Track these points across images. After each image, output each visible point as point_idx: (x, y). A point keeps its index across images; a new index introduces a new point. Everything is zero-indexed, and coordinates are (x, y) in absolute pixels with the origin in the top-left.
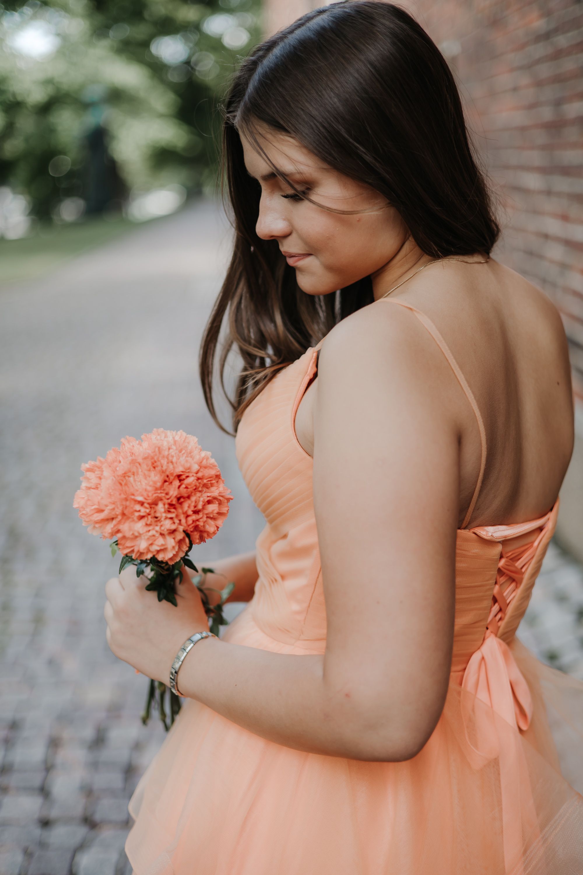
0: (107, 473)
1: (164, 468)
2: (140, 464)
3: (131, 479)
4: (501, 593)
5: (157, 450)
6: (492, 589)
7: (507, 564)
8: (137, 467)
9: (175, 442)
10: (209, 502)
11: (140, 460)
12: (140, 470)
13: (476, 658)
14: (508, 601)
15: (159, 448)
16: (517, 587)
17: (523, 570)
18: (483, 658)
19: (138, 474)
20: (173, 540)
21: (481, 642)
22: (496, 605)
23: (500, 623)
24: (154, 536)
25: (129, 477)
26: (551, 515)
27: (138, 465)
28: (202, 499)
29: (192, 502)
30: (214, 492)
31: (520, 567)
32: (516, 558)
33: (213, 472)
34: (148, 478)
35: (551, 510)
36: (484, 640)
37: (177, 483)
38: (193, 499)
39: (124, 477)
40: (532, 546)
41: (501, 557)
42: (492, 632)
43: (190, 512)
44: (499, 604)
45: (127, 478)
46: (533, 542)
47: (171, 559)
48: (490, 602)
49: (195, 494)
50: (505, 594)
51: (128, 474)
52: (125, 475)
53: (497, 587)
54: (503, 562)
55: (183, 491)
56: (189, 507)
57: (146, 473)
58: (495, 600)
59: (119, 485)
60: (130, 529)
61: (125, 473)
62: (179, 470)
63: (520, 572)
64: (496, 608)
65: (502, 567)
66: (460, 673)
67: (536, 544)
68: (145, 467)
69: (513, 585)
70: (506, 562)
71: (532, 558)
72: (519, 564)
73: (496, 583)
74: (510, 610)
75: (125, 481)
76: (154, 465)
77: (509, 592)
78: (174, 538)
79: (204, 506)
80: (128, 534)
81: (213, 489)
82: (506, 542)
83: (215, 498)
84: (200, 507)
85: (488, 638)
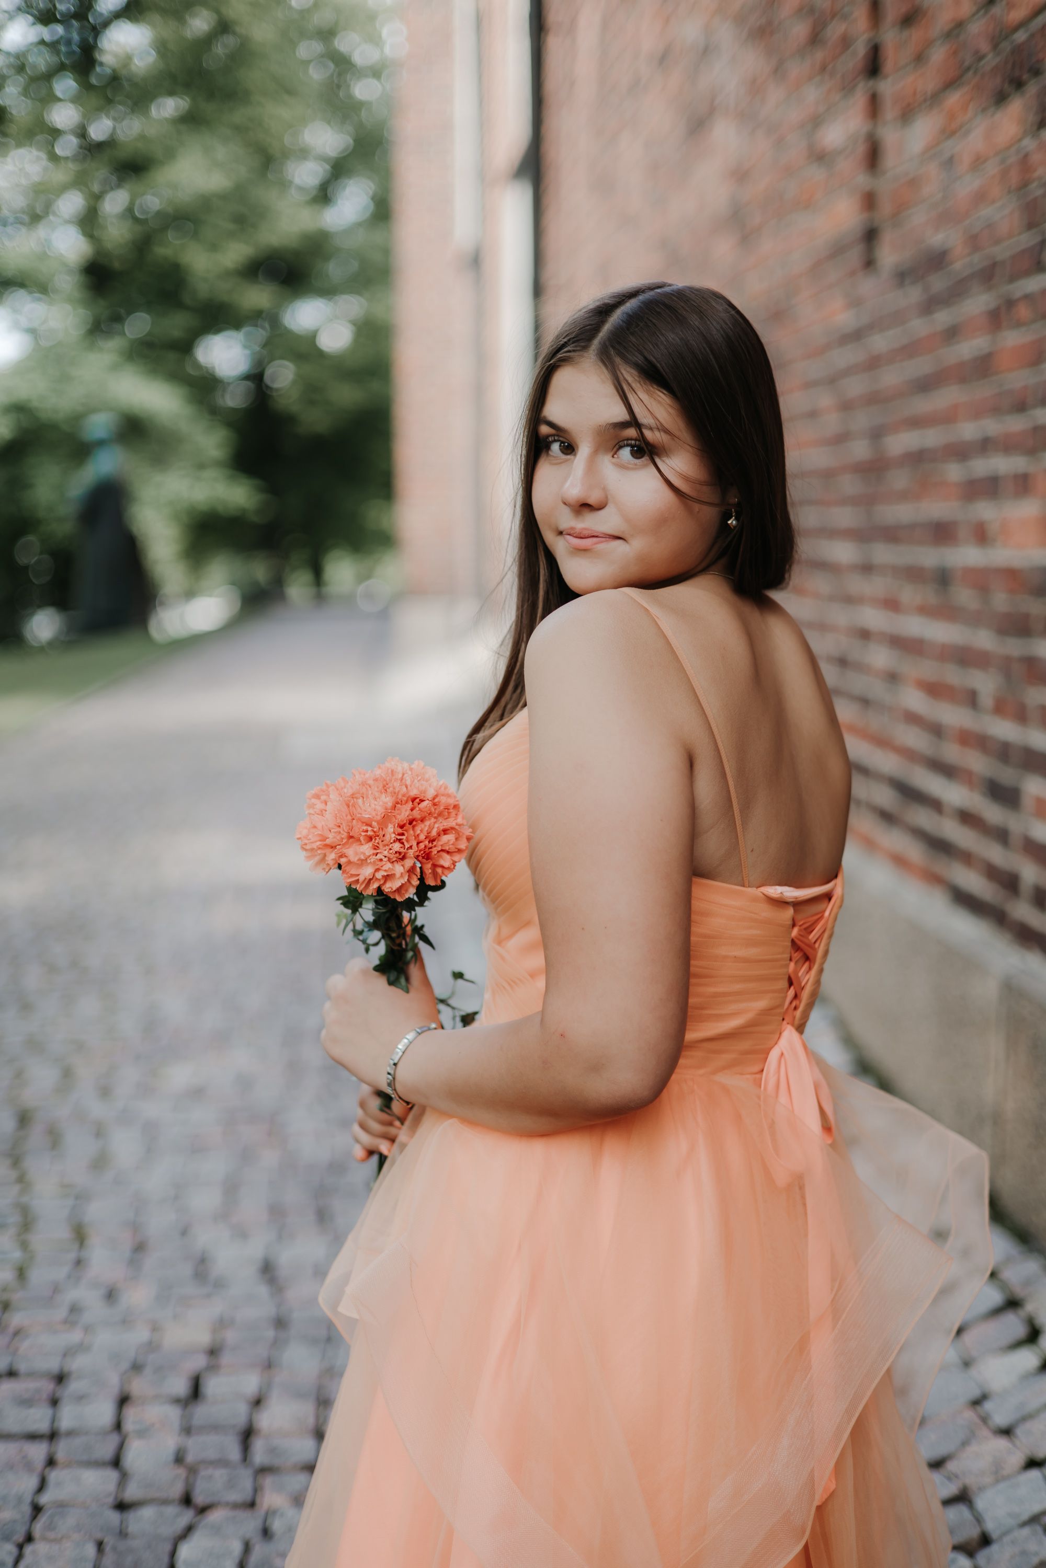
0: (333, 796)
1: (397, 790)
2: (370, 787)
3: (360, 801)
4: (796, 972)
5: (390, 771)
6: (787, 966)
7: (802, 933)
8: (367, 789)
9: (411, 769)
10: (445, 831)
11: (371, 782)
12: (370, 792)
13: (774, 1055)
14: (803, 984)
15: (392, 771)
16: (810, 969)
17: (817, 945)
18: (782, 1054)
19: (367, 797)
20: (402, 868)
21: (777, 1036)
22: (792, 988)
23: (795, 1012)
24: (381, 860)
25: (357, 798)
26: (838, 881)
27: (368, 787)
28: (436, 825)
29: (425, 826)
30: (451, 823)
31: (813, 941)
32: (809, 930)
33: (451, 801)
34: (378, 800)
35: (836, 877)
36: (780, 1034)
37: (410, 805)
38: (427, 823)
39: (353, 798)
40: (822, 917)
41: (794, 925)
42: (788, 1023)
43: (422, 837)
44: (794, 988)
45: (355, 799)
46: (824, 911)
47: (399, 890)
48: (786, 984)
49: (430, 819)
50: (800, 974)
51: (356, 795)
52: (353, 796)
53: (792, 965)
54: (795, 932)
55: (416, 814)
56: (421, 831)
57: (377, 794)
58: (791, 983)
59: (346, 807)
60: (356, 854)
61: (353, 794)
62: (414, 792)
63: (812, 946)
64: (791, 993)
65: (796, 937)
66: (758, 1076)
67: (827, 914)
68: (376, 789)
69: (806, 965)
70: (800, 930)
71: (824, 932)
72: (813, 937)
73: (791, 960)
74: (805, 995)
75: (352, 801)
76: (385, 788)
77: (803, 972)
78: (403, 865)
79: (439, 835)
80: (354, 859)
81: (451, 820)
82: (797, 905)
83: (452, 828)
84: (434, 833)
85: (784, 1031)
